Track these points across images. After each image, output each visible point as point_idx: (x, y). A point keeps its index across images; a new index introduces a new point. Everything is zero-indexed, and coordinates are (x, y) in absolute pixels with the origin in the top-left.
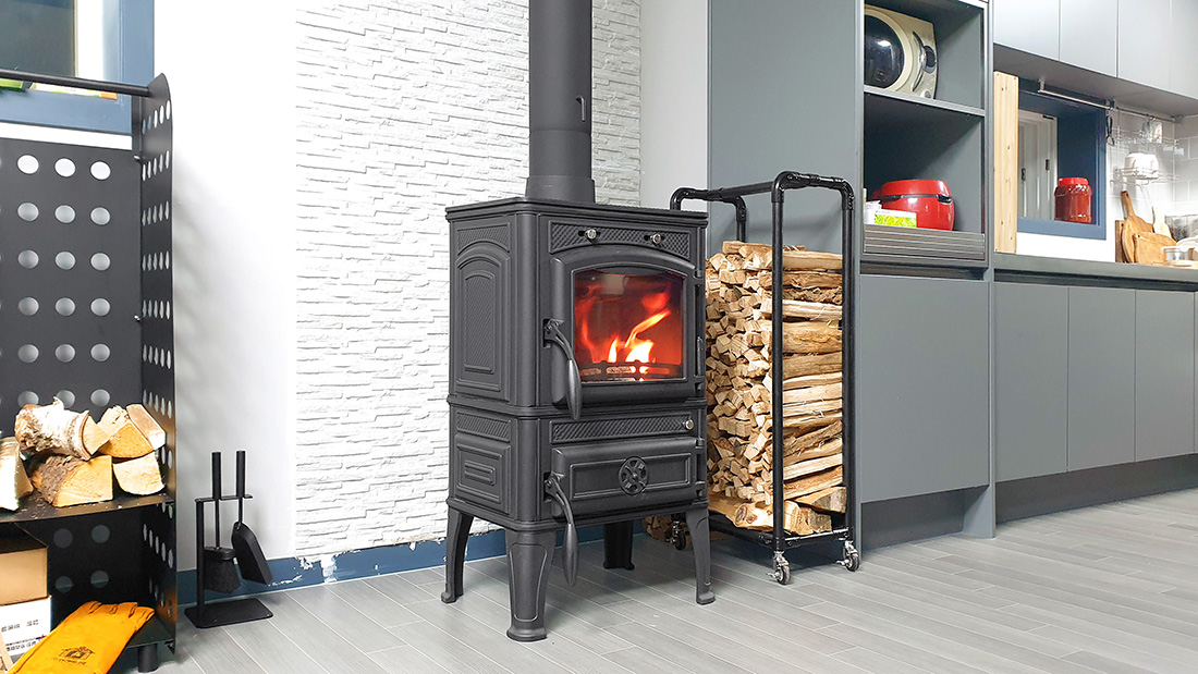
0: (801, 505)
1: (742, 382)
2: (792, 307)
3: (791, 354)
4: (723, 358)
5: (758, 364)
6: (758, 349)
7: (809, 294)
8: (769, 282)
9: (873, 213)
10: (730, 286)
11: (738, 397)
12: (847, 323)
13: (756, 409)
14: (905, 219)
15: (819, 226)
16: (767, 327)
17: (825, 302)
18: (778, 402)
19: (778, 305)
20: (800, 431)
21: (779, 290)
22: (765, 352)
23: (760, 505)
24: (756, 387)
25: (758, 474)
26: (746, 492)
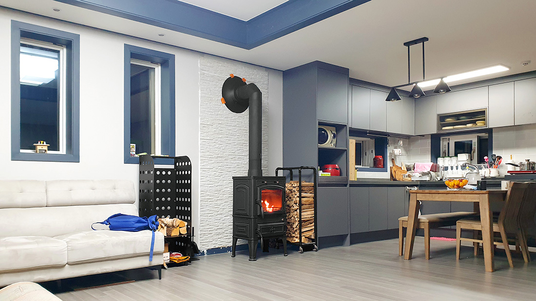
0: (306, 237)
1: (292, 211)
2: (303, 194)
3: (303, 205)
4: (288, 206)
5: (296, 207)
6: (296, 204)
7: (307, 192)
8: (298, 190)
9: (321, 173)
10: (290, 190)
11: (292, 214)
12: (315, 198)
13: (296, 217)
14: (328, 174)
15: (309, 176)
16: (298, 199)
17: (311, 193)
18: (300, 215)
19: (300, 194)
20: (305, 221)
21: (300, 191)
22: (297, 204)
23: (297, 237)
24: (296, 212)
25: (296, 231)
26: (294, 235)
